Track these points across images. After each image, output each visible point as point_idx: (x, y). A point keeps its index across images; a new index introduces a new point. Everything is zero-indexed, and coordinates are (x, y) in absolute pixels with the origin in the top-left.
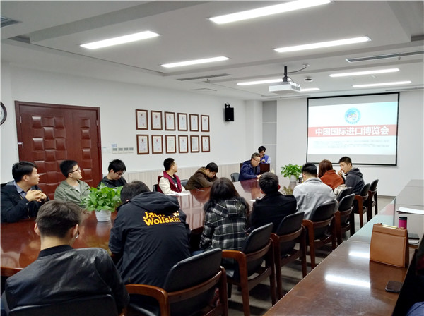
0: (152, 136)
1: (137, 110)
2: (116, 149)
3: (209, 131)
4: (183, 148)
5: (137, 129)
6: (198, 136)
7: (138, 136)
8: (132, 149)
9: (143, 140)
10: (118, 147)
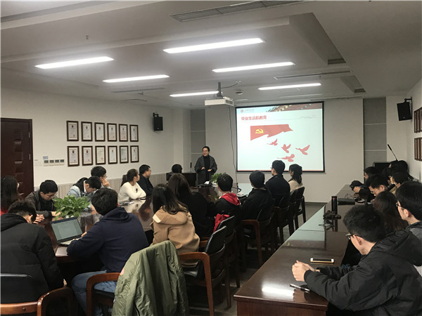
0: (83, 147)
1: (68, 122)
2: (46, 162)
3: (137, 141)
4: (113, 159)
5: (68, 140)
6: (127, 146)
7: (68, 147)
8: (62, 161)
9: (73, 152)
10: (49, 159)
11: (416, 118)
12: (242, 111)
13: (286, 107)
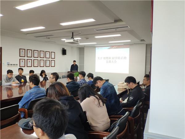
0: (27, 60)
1: (20, 49)
2: (9, 65)
3: (55, 58)
4: (42, 65)
5: (20, 56)
6: (49, 60)
7: (20, 59)
8: (17, 65)
9: (22, 61)
10: (10, 64)
12: (98, 49)
13: (115, 47)
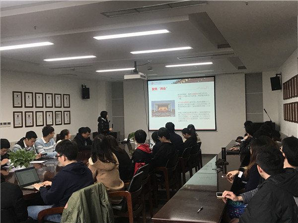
0: (26, 112)
1: (13, 92)
3: (69, 107)
4: (49, 122)
5: (14, 107)
6: (61, 112)
7: (14, 112)
8: (9, 123)
9: (18, 116)
11: (284, 89)
12: (152, 83)
13: (187, 80)
